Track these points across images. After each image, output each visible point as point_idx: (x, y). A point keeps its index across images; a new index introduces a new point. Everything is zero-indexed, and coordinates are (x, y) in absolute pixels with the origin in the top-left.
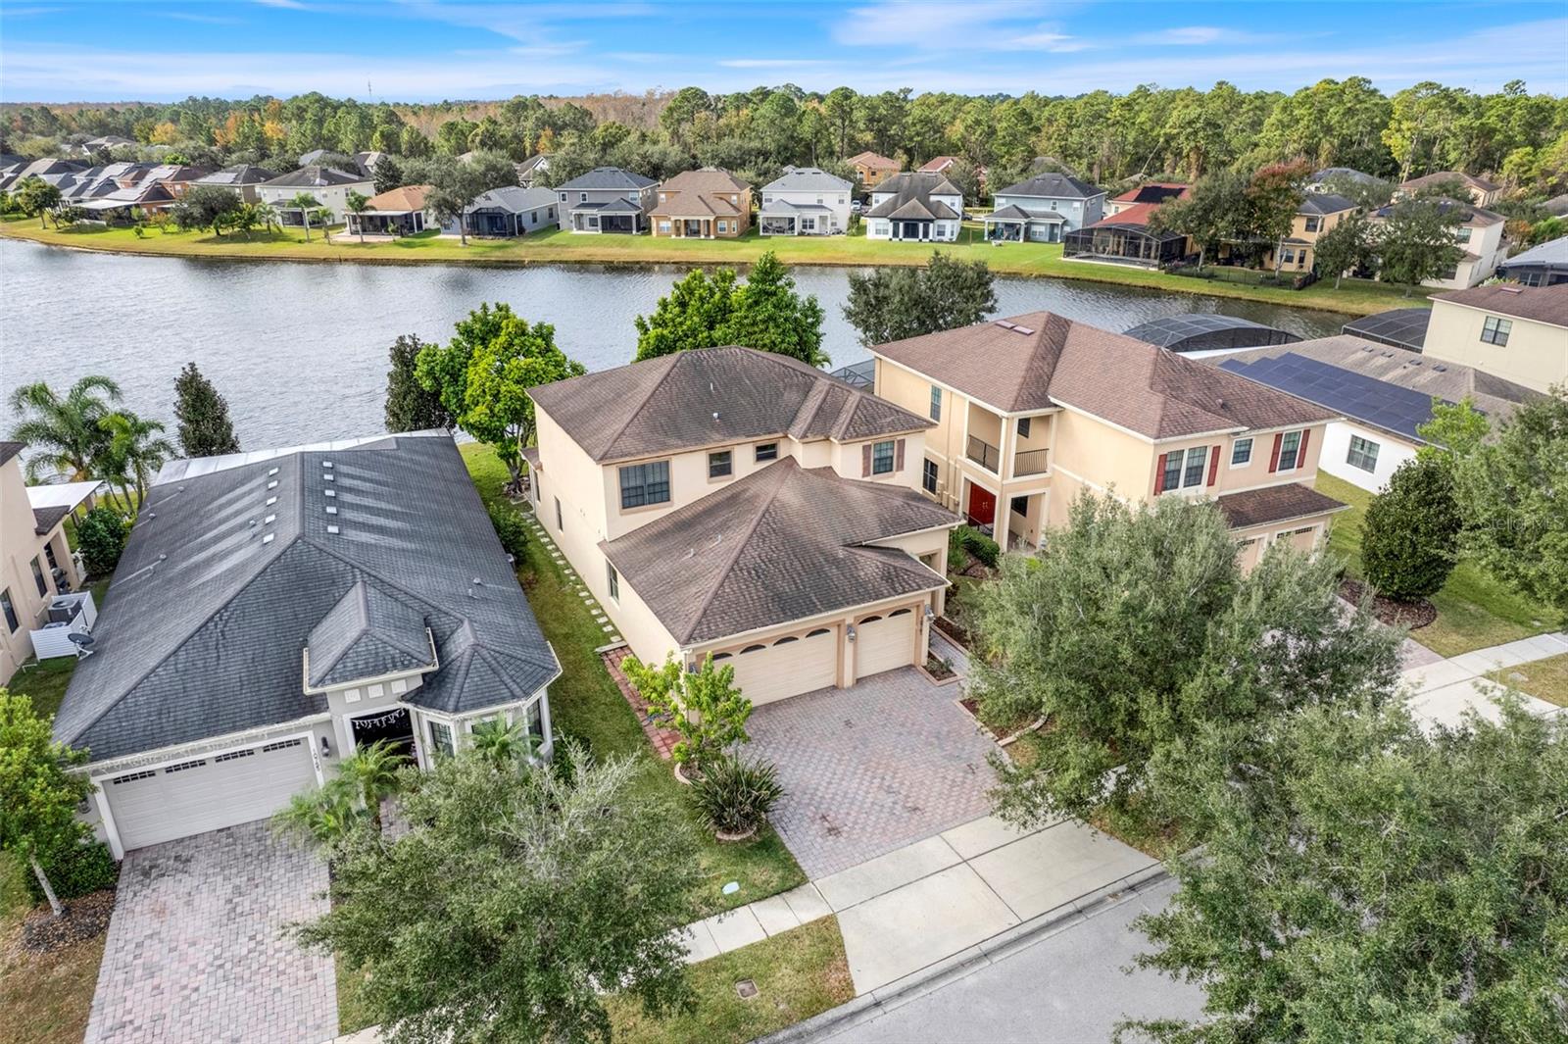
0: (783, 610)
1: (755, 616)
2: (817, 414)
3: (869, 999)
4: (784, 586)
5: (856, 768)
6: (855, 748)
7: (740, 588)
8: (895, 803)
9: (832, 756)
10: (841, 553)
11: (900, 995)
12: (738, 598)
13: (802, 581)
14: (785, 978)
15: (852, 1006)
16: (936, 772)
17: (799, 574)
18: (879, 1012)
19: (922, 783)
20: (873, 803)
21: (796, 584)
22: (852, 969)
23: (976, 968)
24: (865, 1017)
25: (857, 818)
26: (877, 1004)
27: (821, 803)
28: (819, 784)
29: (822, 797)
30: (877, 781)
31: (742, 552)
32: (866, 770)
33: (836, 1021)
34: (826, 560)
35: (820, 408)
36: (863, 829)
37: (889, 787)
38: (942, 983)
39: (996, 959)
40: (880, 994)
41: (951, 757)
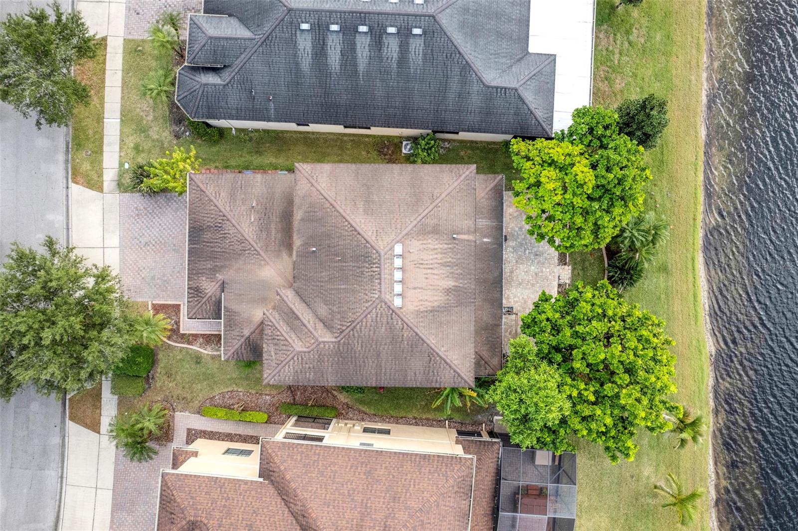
0: (194, 228)
1: (194, 213)
2: (294, 313)
3: (70, 186)
4: (207, 236)
5: (163, 239)
6: (174, 245)
7: (212, 214)
8: (140, 242)
9: (174, 233)
10: (219, 276)
11: (67, 196)
12: (207, 210)
13: (208, 246)
14: (86, 166)
15: (70, 180)
16: (148, 267)
17: (212, 247)
18: (65, 186)
19: (145, 259)
20: (143, 234)
21: (208, 242)
22: (81, 187)
23: (65, 223)
24: (65, 182)
25: (140, 224)
26: (67, 188)
27: (152, 216)
28: (161, 220)
29: (154, 218)
30: (154, 242)
31: (234, 226)
32: (161, 242)
33: (68, 173)
34: (217, 266)
35: (298, 318)
36: (134, 223)
37: (149, 245)
38: (65, 209)
39: (65, 231)
40: (70, 189)
41: (153, 278)
